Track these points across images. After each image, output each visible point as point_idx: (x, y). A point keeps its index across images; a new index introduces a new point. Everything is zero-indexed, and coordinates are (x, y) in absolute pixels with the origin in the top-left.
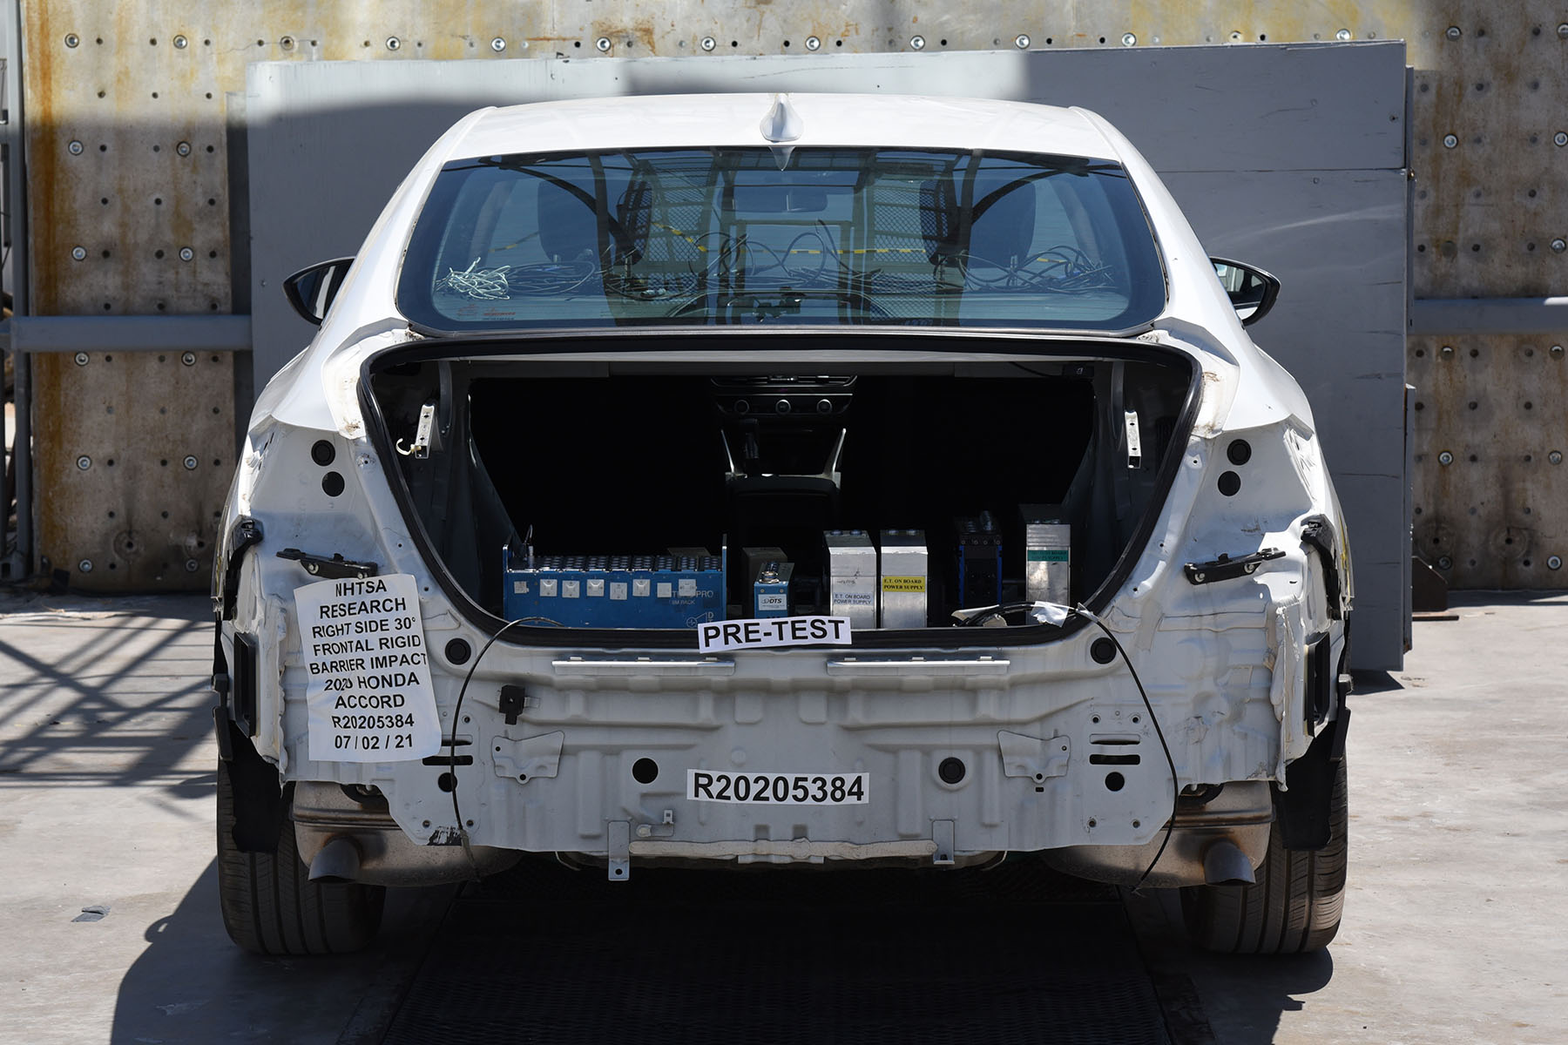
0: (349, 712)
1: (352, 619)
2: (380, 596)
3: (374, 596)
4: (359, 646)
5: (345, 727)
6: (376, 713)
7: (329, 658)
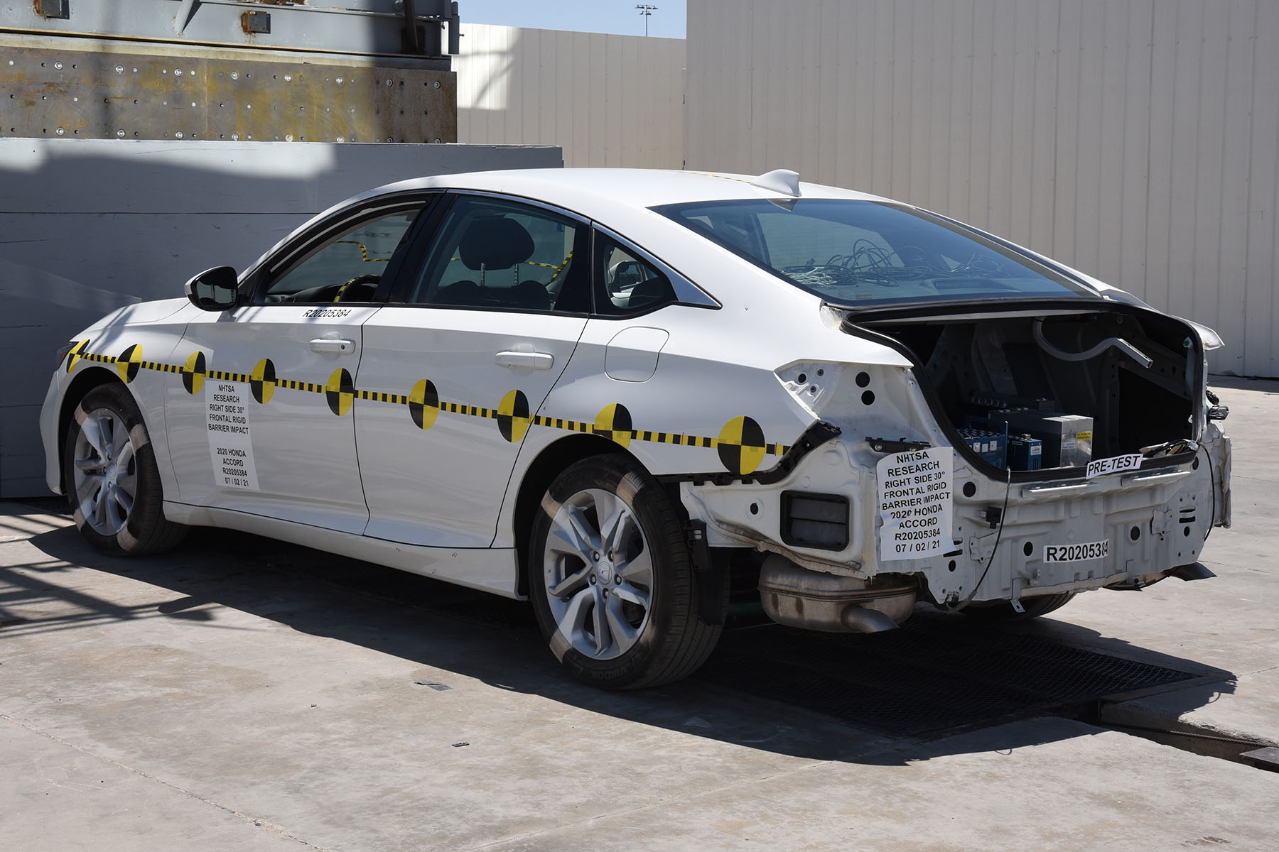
0: (906, 530)
1: (912, 476)
2: (926, 461)
3: (922, 461)
4: (918, 491)
5: (904, 539)
6: (923, 529)
7: (893, 500)
